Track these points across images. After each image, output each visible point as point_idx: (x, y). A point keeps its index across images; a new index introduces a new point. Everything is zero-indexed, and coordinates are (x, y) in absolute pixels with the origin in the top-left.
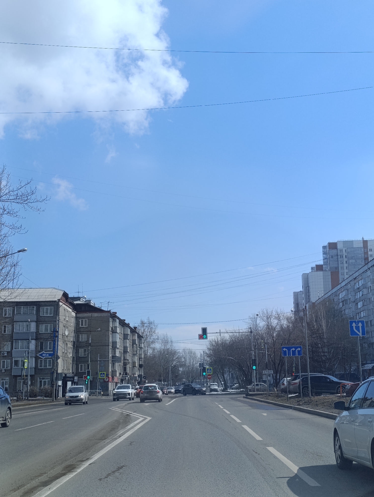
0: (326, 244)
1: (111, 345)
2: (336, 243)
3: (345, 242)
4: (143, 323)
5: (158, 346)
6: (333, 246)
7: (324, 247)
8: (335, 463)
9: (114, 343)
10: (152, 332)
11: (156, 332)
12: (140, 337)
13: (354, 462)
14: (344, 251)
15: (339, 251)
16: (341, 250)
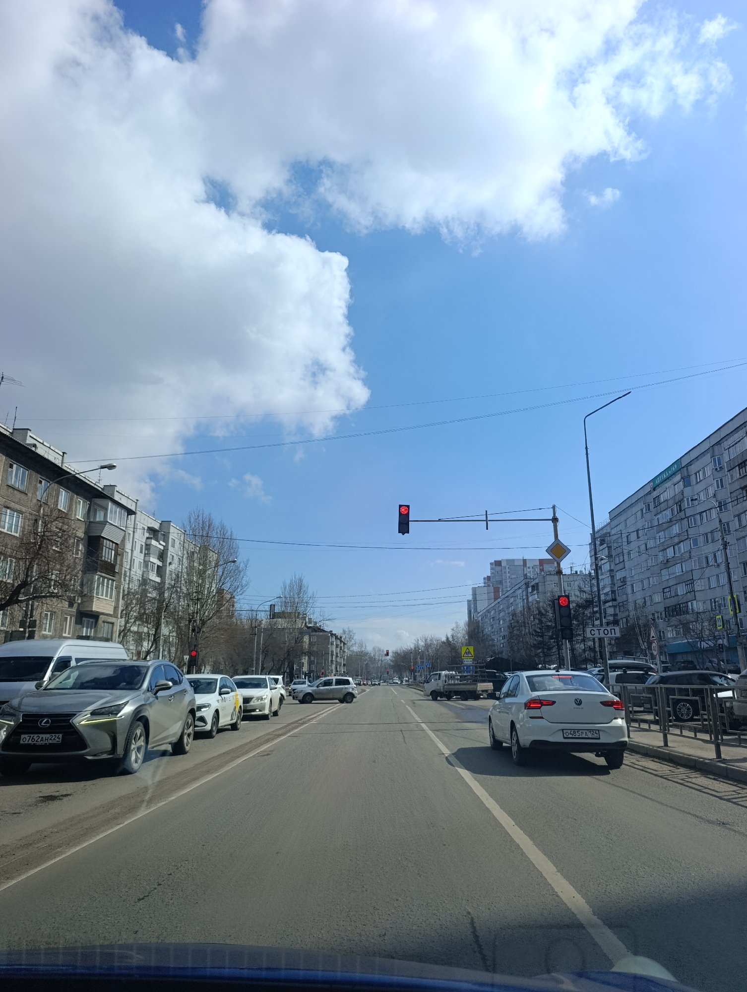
0: (493, 561)
1: (330, 653)
2: (501, 561)
3: (508, 561)
4: (344, 632)
5: (355, 649)
6: (498, 563)
7: (491, 564)
8: (490, 746)
9: (332, 652)
10: (351, 638)
11: (354, 638)
12: (344, 644)
13: (504, 744)
14: (507, 568)
15: (503, 568)
16: (505, 567)
